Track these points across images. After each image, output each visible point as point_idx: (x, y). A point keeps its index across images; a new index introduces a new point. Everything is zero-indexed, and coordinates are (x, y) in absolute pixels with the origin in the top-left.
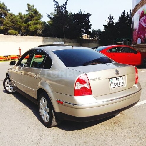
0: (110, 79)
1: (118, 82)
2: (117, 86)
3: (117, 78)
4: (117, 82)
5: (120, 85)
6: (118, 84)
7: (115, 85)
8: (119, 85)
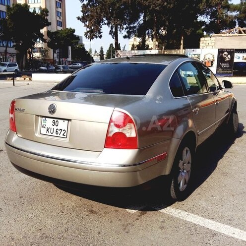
0: (44, 118)
1: (55, 128)
2: (50, 134)
3: (56, 120)
4: (52, 127)
5: (58, 135)
6: (55, 131)
7: (47, 130)
8: (54, 134)
